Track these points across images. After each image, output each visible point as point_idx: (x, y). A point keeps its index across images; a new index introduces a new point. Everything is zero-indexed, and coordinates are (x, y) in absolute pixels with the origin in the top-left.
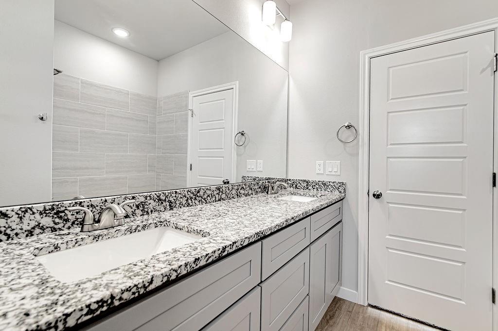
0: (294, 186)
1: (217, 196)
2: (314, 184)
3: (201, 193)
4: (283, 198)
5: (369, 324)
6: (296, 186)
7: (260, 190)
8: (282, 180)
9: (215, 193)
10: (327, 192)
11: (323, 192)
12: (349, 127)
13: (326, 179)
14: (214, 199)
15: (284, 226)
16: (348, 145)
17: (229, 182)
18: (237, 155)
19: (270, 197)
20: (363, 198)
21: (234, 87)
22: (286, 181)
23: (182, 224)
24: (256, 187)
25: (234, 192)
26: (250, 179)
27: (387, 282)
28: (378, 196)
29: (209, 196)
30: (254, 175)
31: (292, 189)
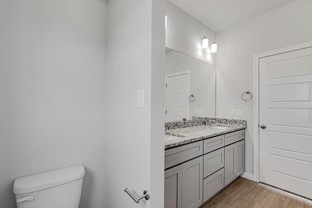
0: (219, 122)
1: (184, 125)
2: (229, 121)
3: (178, 124)
4: (214, 127)
5: (258, 189)
6: (220, 122)
7: (202, 123)
8: (213, 119)
9: (183, 124)
10: (236, 125)
11: (235, 125)
12: (248, 93)
13: (236, 119)
14: (183, 126)
15: (212, 136)
16: (247, 102)
17: (185, 120)
18: (190, 106)
19: (207, 127)
20: (256, 128)
21: (188, 73)
22: (215, 119)
23: (175, 134)
24: (200, 122)
25: (190, 124)
26: (196, 118)
27: (269, 171)
28: (263, 128)
29: (181, 125)
30: (199, 116)
31: (218, 123)
